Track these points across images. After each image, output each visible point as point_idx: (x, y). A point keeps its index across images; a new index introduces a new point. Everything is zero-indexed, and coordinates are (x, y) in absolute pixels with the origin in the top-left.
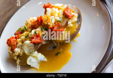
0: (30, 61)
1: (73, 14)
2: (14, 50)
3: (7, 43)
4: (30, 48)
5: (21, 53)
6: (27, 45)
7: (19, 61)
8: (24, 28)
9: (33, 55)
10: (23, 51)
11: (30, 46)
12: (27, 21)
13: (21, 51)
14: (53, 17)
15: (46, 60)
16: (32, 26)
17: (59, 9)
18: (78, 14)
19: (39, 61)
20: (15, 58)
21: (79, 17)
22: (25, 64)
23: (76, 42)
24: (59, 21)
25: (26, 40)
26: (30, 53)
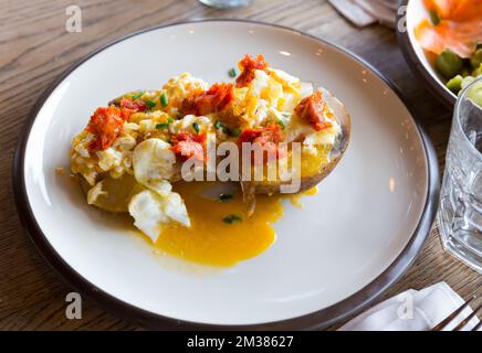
0: (142, 204)
1: (327, 120)
2: (102, 149)
3: (93, 118)
4: (159, 164)
5: (120, 170)
6: (154, 154)
7: (101, 193)
8: (158, 98)
9: (159, 192)
10: (128, 166)
11: (161, 160)
12: (171, 81)
13: (122, 164)
14: (264, 102)
15: (187, 222)
16: (185, 100)
17: (286, 89)
18: (342, 127)
19: (164, 219)
20: (90, 178)
21: (344, 137)
22: (119, 209)
23: (300, 207)
24: (280, 123)
25: (154, 135)
26: (149, 182)
